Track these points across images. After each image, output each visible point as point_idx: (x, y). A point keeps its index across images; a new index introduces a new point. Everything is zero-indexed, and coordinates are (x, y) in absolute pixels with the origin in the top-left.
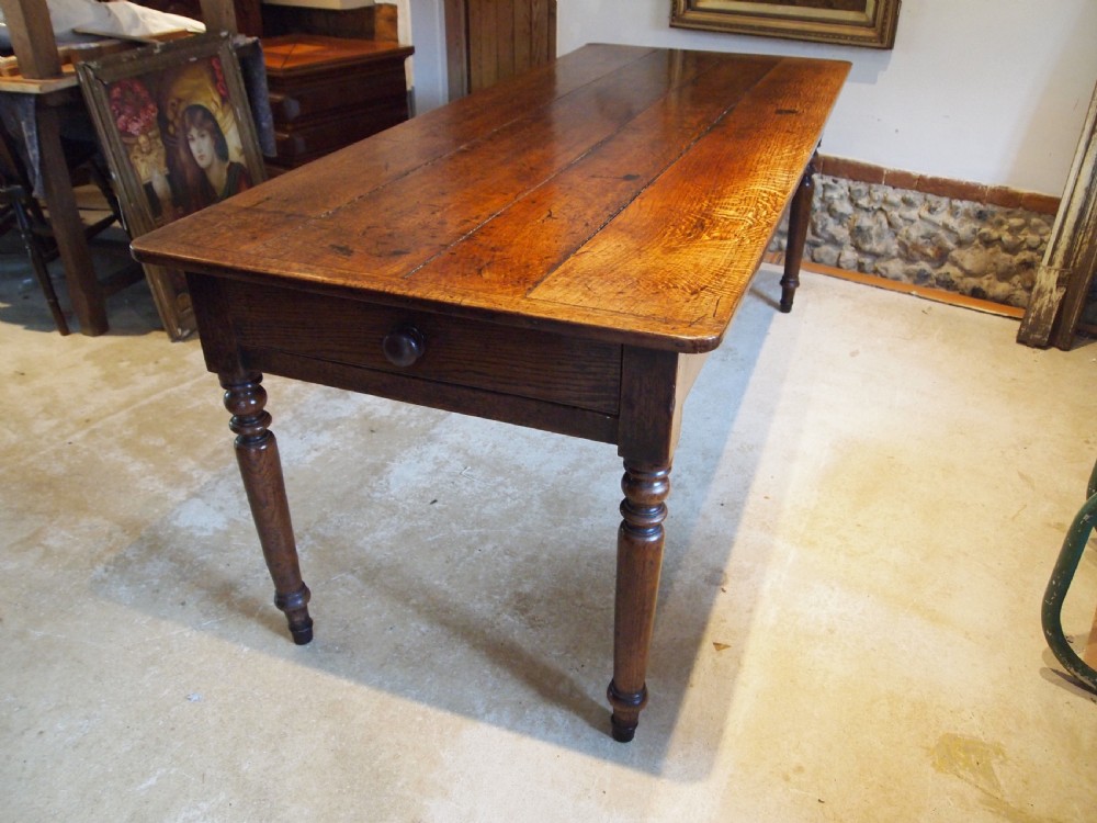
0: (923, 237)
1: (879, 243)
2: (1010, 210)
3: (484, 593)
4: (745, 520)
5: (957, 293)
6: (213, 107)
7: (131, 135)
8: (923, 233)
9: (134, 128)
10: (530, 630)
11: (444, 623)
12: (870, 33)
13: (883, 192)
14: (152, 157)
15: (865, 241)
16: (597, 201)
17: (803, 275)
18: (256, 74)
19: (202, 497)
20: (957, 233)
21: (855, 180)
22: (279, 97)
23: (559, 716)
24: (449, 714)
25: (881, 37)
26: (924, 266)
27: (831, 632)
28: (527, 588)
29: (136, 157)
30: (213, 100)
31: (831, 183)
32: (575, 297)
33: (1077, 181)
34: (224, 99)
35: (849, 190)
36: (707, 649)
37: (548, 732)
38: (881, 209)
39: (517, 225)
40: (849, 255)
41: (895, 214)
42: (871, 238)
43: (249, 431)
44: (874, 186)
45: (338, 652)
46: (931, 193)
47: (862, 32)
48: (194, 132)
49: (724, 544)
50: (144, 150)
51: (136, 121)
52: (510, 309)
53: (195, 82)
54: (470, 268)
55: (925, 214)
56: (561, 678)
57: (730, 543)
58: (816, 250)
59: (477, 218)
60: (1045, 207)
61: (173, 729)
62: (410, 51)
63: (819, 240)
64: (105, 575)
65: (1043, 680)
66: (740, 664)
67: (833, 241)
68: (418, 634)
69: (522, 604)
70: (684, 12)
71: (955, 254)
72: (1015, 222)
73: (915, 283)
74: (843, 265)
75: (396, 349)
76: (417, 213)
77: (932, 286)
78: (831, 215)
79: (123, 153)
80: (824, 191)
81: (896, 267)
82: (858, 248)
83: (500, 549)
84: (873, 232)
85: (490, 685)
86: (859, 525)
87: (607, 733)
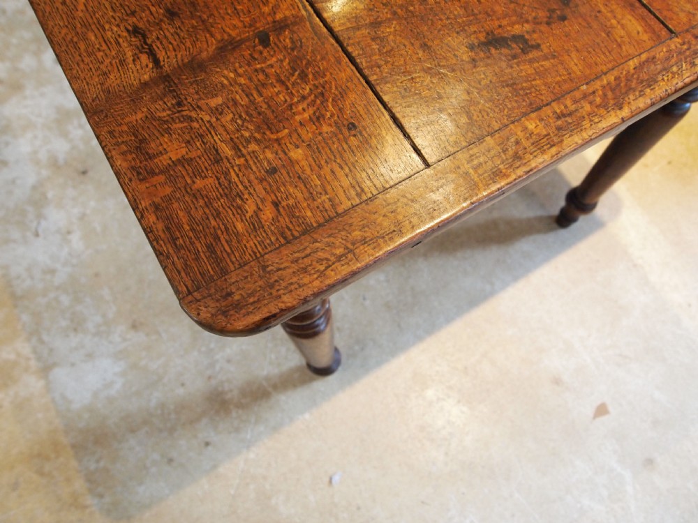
19: (55, 365)
45: (362, 349)
56: (494, 223)
68: (385, 284)
85: (469, 268)
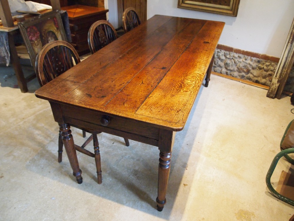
0: (243, 66)
1: (232, 67)
2: (266, 60)
3: (126, 169)
4: (193, 149)
5: (252, 81)
6: (54, 31)
7: (33, 41)
8: (243, 65)
9: (34, 39)
10: (137, 180)
11: (116, 178)
12: (231, 12)
13: (233, 54)
14: (39, 46)
15: (228, 66)
16: (155, 77)
17: (212, 76)
18: (66, 20)
19: (54, 141)
20: (252, 66)
21: (226, 51)
22: (72, 25)
23: (144, 204)
24: (117, 203)
25: (234, 14)
26: (243, 74)
27: (213, 181)
28: (137, 168)
29: (34, 47)
30: (54, 29)
31: (220, 51)
32: (147, 113)
33: (284, 55)
34: (58, 29)
35: (224, 53)
36: (182, 185)
37: (141, 208)
38: (232, 58)
39: (134, 86)
40: (224, 70)
41: (236, 60)
42: (230, 66)
43: (66, 136)
44: (231, 52)
45: (89, 186)
46: (246, 55)
47: (229, 12)
48: (50, 38)
49: (187, 156)
50: (36, 44)
51: (34, 37)
52: (131, 118)
53: (50, 25)
54: (121, 102)
55: (244, 60)
56: (145, 193)
57: (189, 155)
58: (215, 68)
59: (123, 84)
60: (276, 60)
61: (48, 207)
62: (108, 11)
63: (216, 66)
64: (29, 164)
65: (266, 195)
66: (190, 190)
67: (220, 66)
68: (109, 181)
69: (136, 173)
70: (181, 4)
71: (252, 71)
72: (268, 64)
73: (241, 78)
74: (222, 73)
75: (103, 122)
76: (108, 82)
77: (245, 79)
78: (219, 59)
79: (31, 46)
80: (218, 53)
81: (236, 74)
82: (226, 68)
83: (130, 157)
84: (230, 64)
85: (127, 195)
86: (222, 151)
87: (156, 209)
